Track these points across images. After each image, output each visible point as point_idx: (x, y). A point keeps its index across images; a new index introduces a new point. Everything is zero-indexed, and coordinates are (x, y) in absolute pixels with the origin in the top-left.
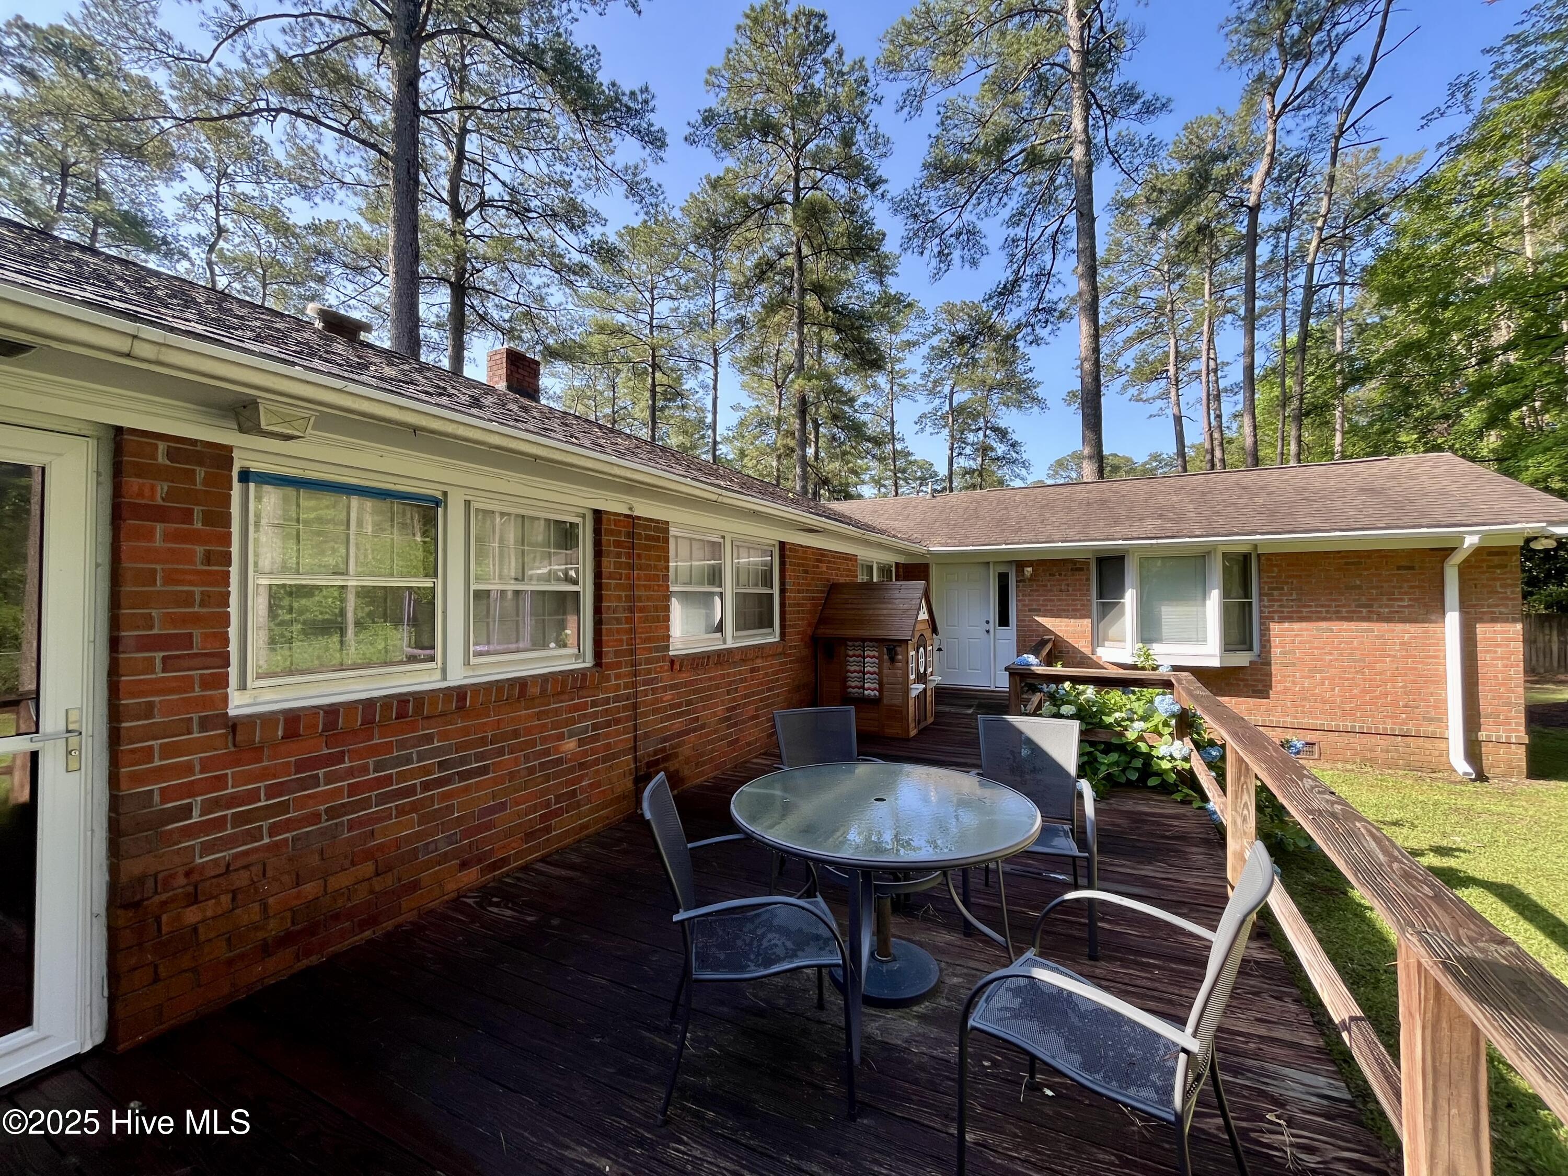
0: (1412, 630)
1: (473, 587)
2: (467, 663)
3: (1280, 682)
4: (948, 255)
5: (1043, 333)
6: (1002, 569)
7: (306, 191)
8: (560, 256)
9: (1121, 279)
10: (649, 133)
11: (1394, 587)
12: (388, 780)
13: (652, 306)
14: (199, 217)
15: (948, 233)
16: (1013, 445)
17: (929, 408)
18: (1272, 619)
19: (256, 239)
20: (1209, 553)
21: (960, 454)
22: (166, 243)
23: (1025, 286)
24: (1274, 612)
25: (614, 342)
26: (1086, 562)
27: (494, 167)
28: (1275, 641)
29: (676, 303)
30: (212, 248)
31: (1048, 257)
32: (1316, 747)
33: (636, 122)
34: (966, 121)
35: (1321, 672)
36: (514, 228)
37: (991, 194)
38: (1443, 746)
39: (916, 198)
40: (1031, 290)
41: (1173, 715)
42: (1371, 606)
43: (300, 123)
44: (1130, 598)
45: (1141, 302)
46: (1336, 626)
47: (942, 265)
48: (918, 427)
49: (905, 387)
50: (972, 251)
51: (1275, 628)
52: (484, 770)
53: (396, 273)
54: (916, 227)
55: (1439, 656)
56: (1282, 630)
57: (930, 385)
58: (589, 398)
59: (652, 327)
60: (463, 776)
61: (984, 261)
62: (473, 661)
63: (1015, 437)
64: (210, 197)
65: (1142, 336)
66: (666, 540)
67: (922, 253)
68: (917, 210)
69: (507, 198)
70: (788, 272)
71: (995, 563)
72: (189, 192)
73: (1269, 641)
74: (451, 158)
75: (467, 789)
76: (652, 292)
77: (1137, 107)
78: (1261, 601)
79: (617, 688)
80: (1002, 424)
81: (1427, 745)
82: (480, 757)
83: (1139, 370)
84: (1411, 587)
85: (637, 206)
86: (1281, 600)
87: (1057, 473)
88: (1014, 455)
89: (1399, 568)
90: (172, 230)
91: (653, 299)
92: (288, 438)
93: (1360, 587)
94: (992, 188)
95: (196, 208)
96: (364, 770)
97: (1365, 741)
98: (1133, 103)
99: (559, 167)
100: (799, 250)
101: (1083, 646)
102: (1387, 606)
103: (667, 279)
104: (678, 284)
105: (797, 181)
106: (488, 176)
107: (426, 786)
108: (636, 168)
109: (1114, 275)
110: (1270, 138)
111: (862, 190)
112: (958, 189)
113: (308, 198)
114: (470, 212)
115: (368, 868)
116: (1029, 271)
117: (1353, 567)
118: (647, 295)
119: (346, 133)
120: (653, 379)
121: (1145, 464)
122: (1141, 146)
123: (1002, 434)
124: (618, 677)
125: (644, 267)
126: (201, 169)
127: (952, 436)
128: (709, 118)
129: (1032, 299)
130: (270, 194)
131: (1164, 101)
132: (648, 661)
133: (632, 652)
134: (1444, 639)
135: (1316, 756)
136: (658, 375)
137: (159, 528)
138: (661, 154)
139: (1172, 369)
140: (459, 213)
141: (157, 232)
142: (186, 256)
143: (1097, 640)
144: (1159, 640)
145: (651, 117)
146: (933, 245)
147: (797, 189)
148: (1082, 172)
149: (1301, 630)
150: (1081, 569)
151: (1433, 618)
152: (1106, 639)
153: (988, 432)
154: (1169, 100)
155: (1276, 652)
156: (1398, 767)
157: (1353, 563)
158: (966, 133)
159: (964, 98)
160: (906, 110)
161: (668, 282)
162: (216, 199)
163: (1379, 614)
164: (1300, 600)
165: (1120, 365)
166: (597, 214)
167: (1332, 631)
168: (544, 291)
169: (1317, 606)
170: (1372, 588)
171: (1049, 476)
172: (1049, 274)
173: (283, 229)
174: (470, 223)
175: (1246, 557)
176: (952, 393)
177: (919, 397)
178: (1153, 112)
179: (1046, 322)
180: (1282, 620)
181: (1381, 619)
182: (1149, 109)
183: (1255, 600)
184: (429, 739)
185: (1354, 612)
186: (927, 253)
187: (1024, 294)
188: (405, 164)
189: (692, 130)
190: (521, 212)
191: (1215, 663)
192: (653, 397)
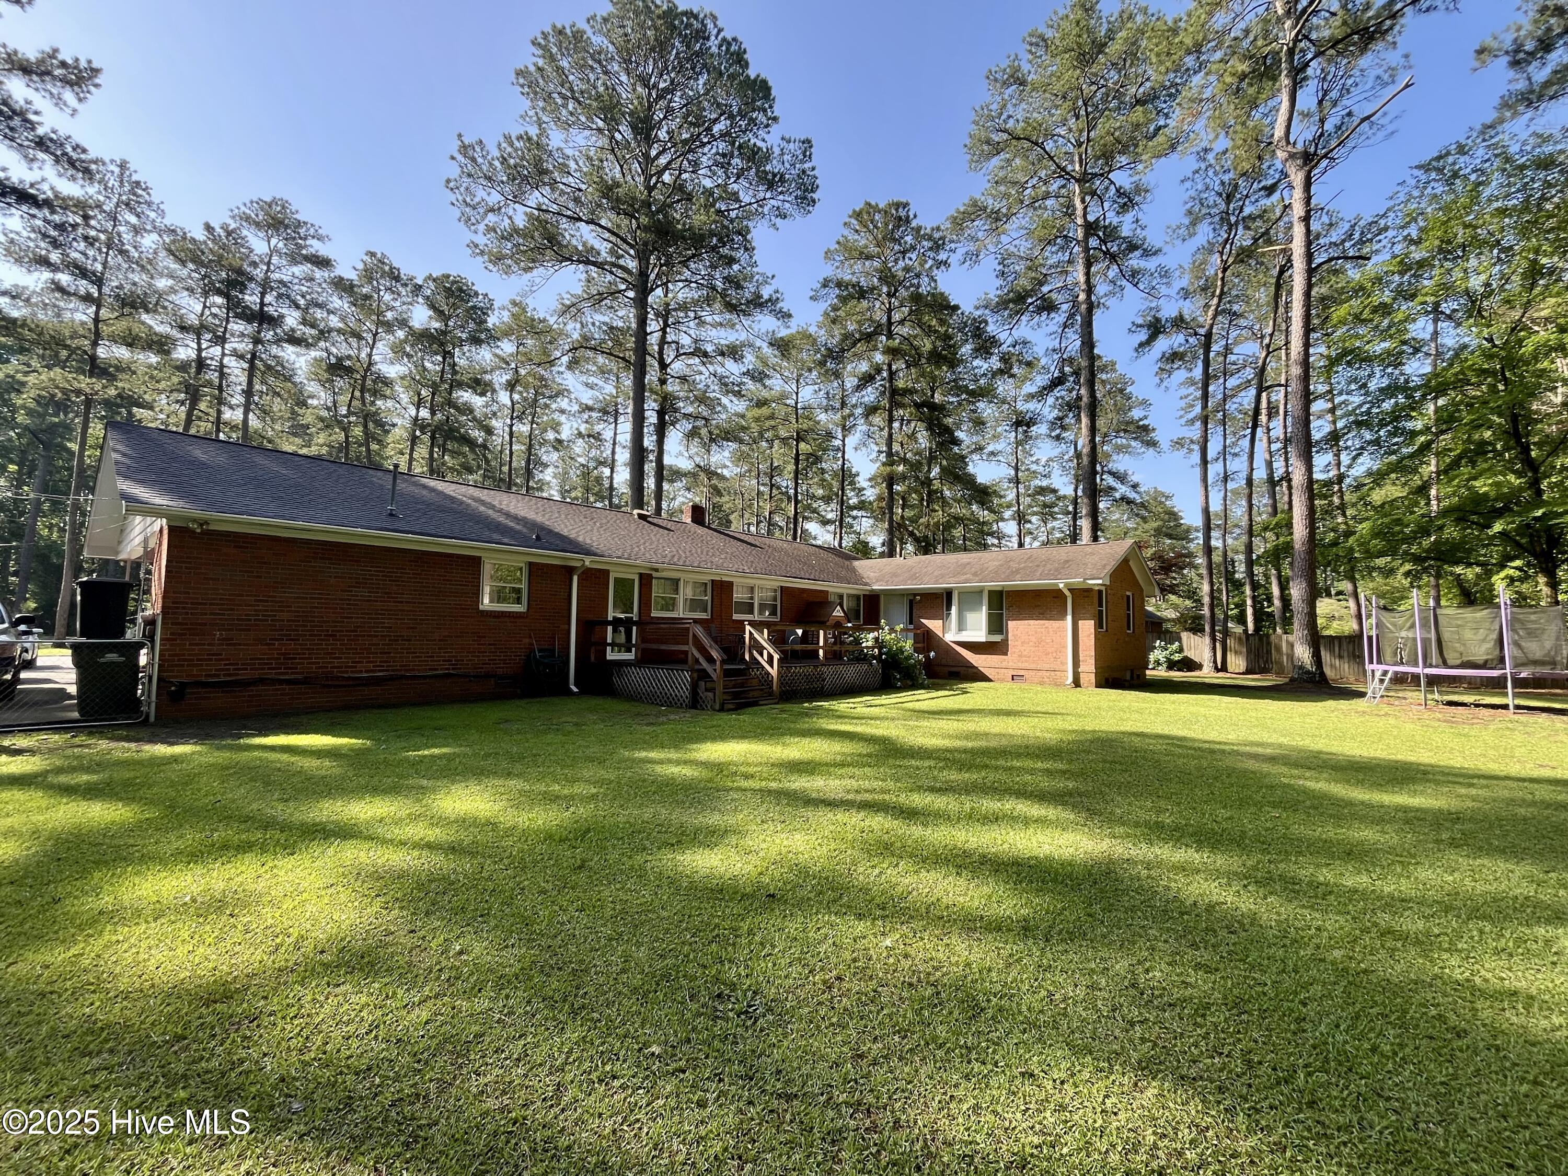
0: (1056, 624)
3: (1012, 648)
6: (910, 597)
13: (797, 393)
18: (1010, 620)
20: (983, 591)
24: (1010, 616)
26: (942, 594)
28: (1011, 630)
32: (1024, 677)
35: (1026, 643)
38: (1066, 674)
42: (1044, 614)
44: (954, 610)
46: (1032, 622)
55: (1065, 635)
56: (1013, 624)
59: (797, 409)
66: (732, 587)
73: (1008, 630)
76: (797, 381)
78: (1006, 611)
81: (1060, 674)
84: (1055, 606)
86: (1013, 611)
91: (798, 388)
93: (1040, 606)
97: (1041, 674)
101: (940, 633)
114: (671, 363)
117: (1038, 597)
118: (794, 385)
120: (797, 450)
128: (826, 283)
134: (1067, 627)
135: (1024, 681)
136: (802, 446)
140: (664, 366)
143: (945, 629)
144: (965, 630)
148: (1084, 311)
149: (1021, 624)
150: (939, 597)
151: (1063, 618)
155: (1010, 634)
156: (1051, 683)
157: (1038, 595)
163: (1046, 617)
164: (1019, 612)
169: (1025, 613)
175: (1000, 593)
180: (1014, 620)
181: (1047, 619)
183: (1003, 612)
188: (639, 367)
189: (814, 294)
191: (983, 639)
192: (797, 464)
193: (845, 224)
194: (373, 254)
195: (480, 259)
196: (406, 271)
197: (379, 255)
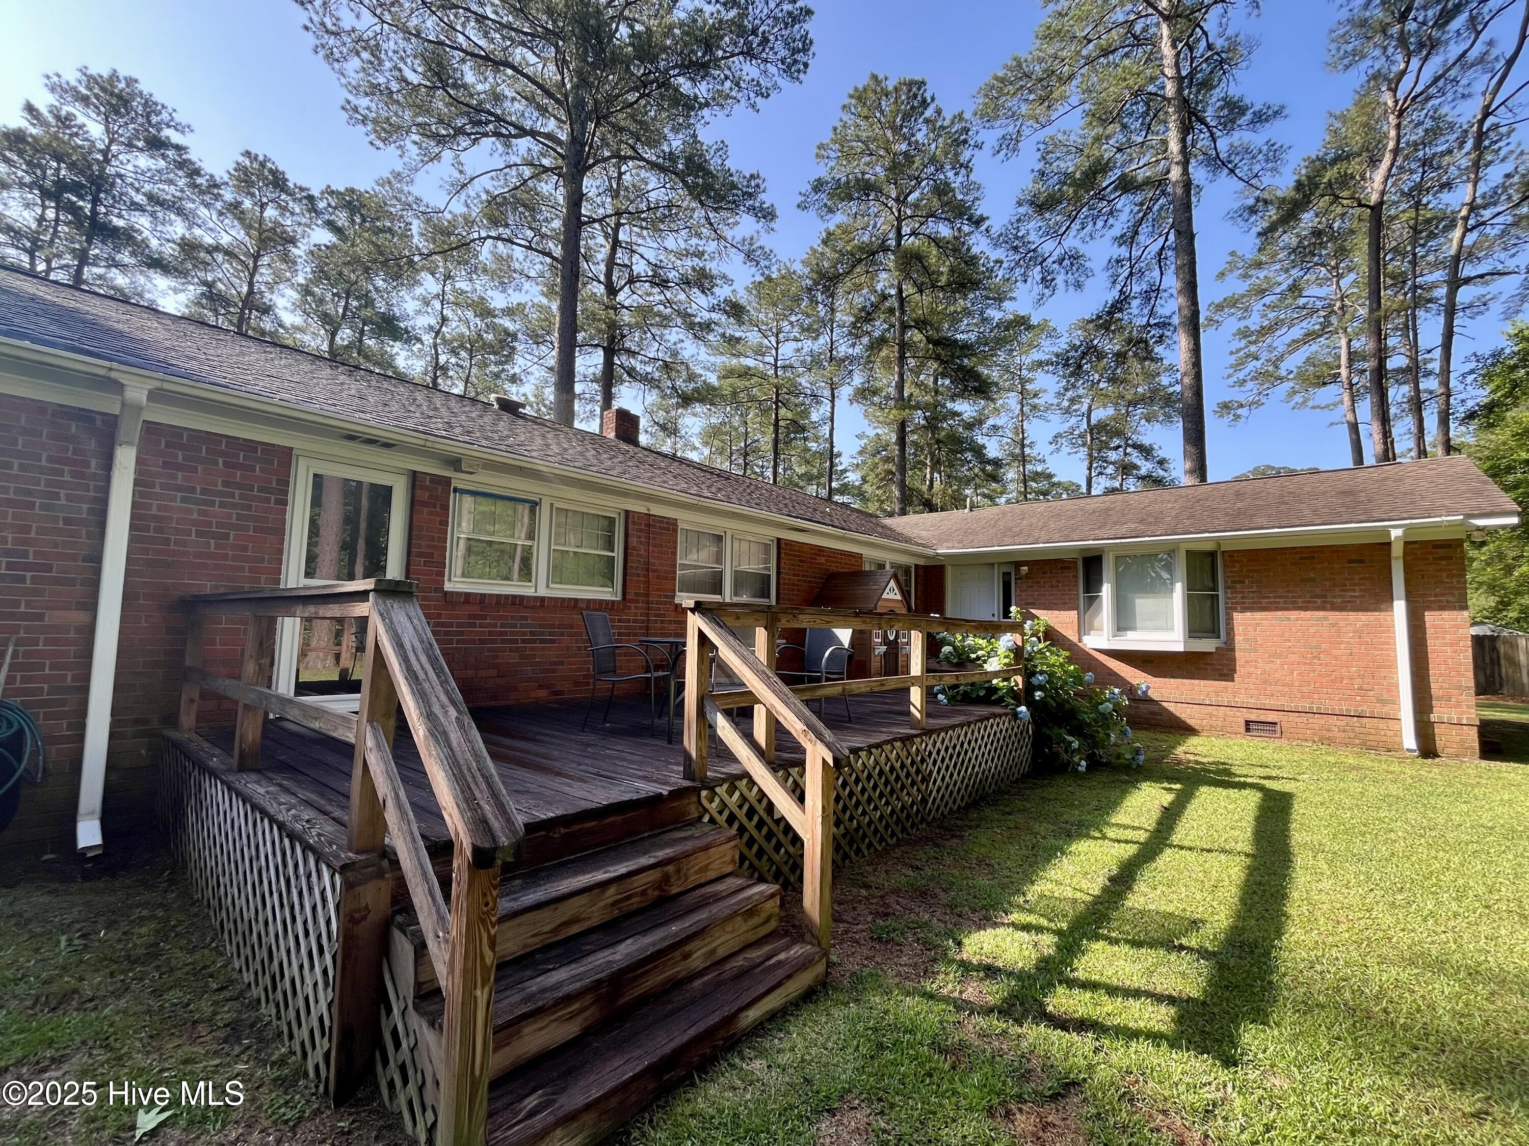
0: (1364, 618)
1: (553, 547)
2: (548, 586)
3: (1243, 666)
4: (1053, 279)
6: (1005, 569)
7: (503, 287)
8: (690, 315)
9: (1279, 279)
10: (762, 209)
11: (1346, 579)
12: (505, 633)
13: (777, 349)
14: (429, 310)
15: (1050, 260)
16: (1161, 462)
17: (1065, 427)
18: (1235, 610)
19: (467, 322)
20: (1174, 551)
21: (1101, 473)
22: (407, 332)
23: (1135, 303)
24: (1237, 603)
25: (741, 384)
26: (1074, 562)
27: (641, 250)
28: (1238, 629)
29: (800, 344)
30: (437, 333)
31: (1156, 273)
32: (1278, 727)
33: (751, 202)
34: (1069, 153)
35: (1280, 656)
36: (657, 296)
37: (1095, 220)
38: (1397, 727)
39: (1014, 232)
40: (1141, 307)
41: (1011, 650)
42: (1325, 596)
43: (500, 243)
44: (1106, 591)
46: (1293, 615)
47: (1046, 291)
48: (1053, 447)
49: (1034, 407)
50: (1076, 275)
51: (1238, 618)
52: (553, 641)
53: (560, 348)
54: (1017, 257)
55: (1391, 643)
56: (1244, 619)
57: (1066, 404)
58: (726, 433)
59: (776, 367)
60: (543, 641)
61: (1088, 283)
62: (551, 585)
63: (1162, 454)
64: (438, 295)
65: (1310, 337)
66: (675, 531)
67: (1026, 281)
68: (1017, 242)
69: (650, 273)
70: (891, 311)
71: (1000, 564)
72: (424, 293)
73: (1233, 629)
74: (608, 247)
75: (544, 648)
76: (777, 336)
77: (1248, 116)
78: (1226, 593)
79: (636, 615)
80: (1146, 441)
81: (1381, 726)
82: (551, 634)
83: (1303, 375)
84: (1362, 579)
85: (754, 269)
86: (1243, 592)
88: (1162, 473)
89: (1350, 561)
90: (411, 323)
91: (778, 343)
92: (471, 473)
93: (1313, 580)
94: (1095, 212)
95: (427, 303)
96: (496, 626)
97: (1323, 722)
98: (1243, 114)
99: (694, 241)
100: (900, 291)
101: (1072, 635)
102: (1339, 596)
103: (791, 323)
104: (801, 326)
105: (899, 230)
106: (636, 257)
107: (523, 641)
108: (752, 239)
109: (1271, 275)
110: (1393, 133)
111: (966, 229)
112: (1058, 218)
113: (504, 291)
114: (622, 288)
115: (494, 672)
116: (1136, 288)
117: (1307, 562)
118: (773, 340)
119: (529, 248)
120: (777, 415)
122: (1260, 152)
123: (1146, 451)
124: (636, 608)
125: (771, 315)
126: (433, 274)
127: (1090, 455)
128: (818, 186)
129: (1143, 316)
130: (479, 288)
131: (1276, 109)
132: (658, 603)
133: (647, 595)
134: (1394, 626)
135: (1278, 735)
136: (783, 412)
137: (425, 510)
138: (772, 225)
139: (1344, 372)
140: (612, 291)
141: (402, 325)
142: (419, 340)
143: (1083, 628)
144: (1133, 629)
145: (762, 197)
146: (1036, 273)
147: (899, 236)
148: (1179, 191)
149: (1261, 619)
150: (1069, 568)
151: (1383, 606)
152: (1091, 628)
153: (1129, 450)
154: (1282, 107)
155: (1239, 639)
156: (1354, 745)
157: (1306, 558)
158: (1070, 164)
159: (1065, 133)
160: (1003, 153)
161: (793, 326)
162: (442, 297)
163: (1332, 604)
164: (1260, 592)
166: (724, 277)
167: (1289, 619)
168: (679, 346)
169: (1275, 597)
170: (1326, 580)
172: (1158, 290)
173: (484, 312)
174: (621, 297)
175: (1212, 555)
176: (1090, 410)
177: (1051, 417)
178: (1267, 120)
180: (1244, 610)
181: (1334, 608)
182: (1260, 118)
183: (1221, 593)
184: (526, 618)
185: (1309, 602)
186: (1030, 280)
187: (1135, 311)
188: (569, 265)
189: (803, 198)
190: (662, 283)
191: (1180, 648)
192: (776, 431)
193: (844, 107)
194: (247, 154)
195: (361, 128)
196: (294, 178)
197: (261, 158)
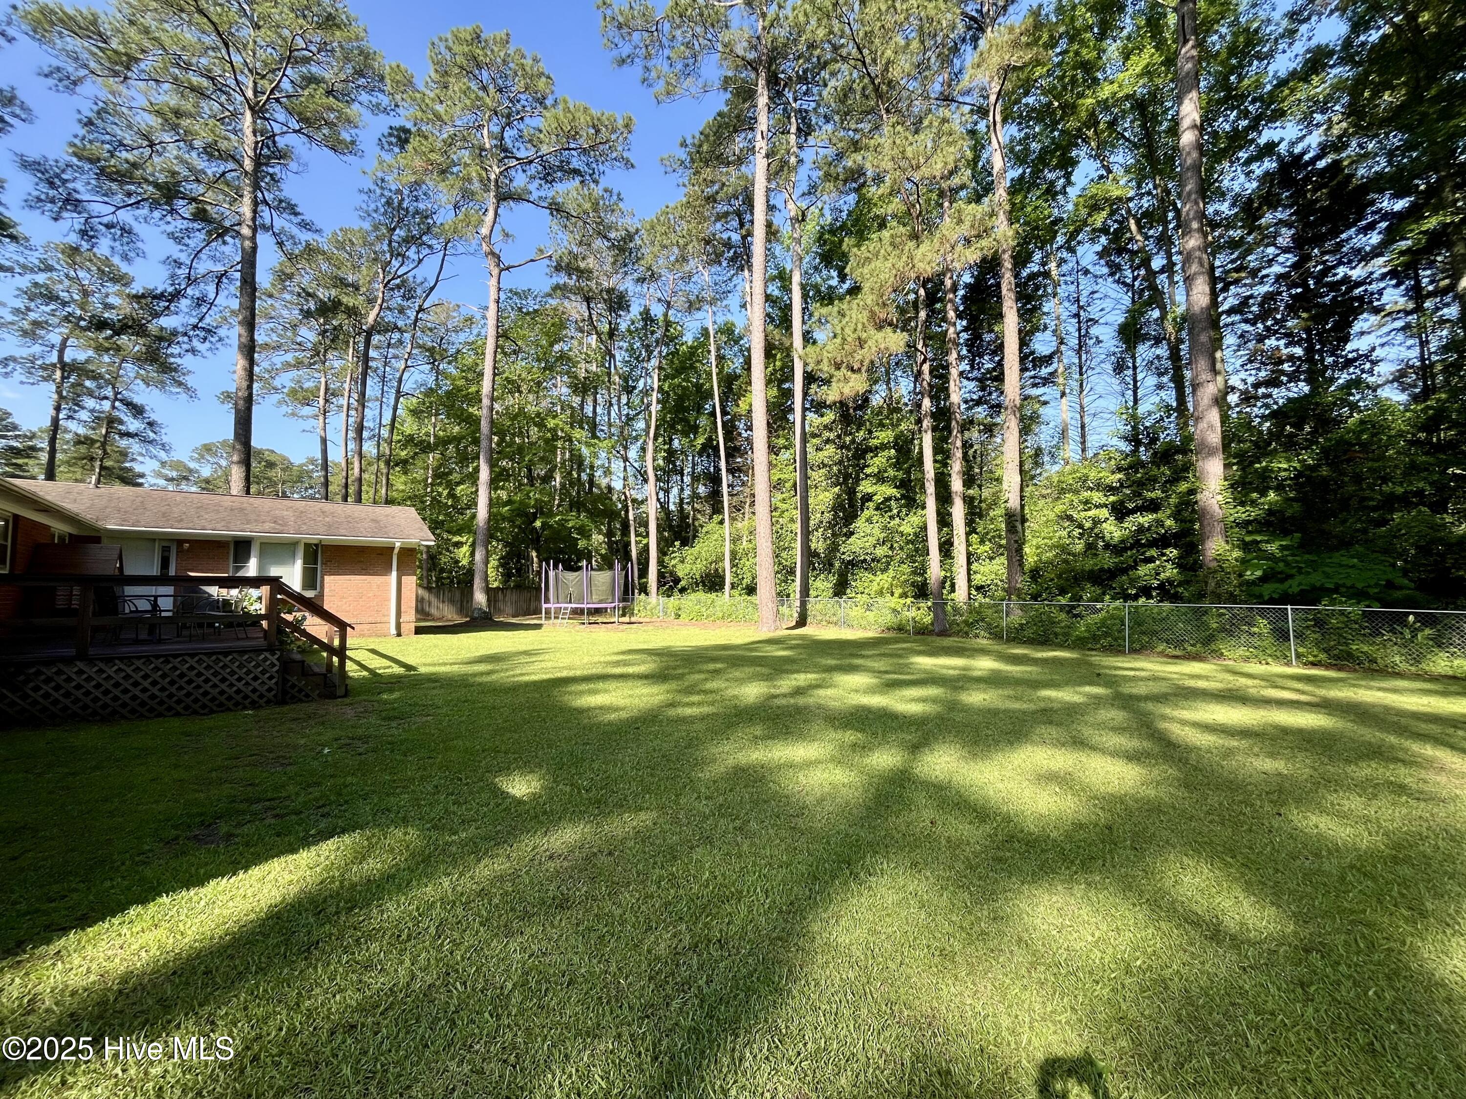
3: (328, 604)
5: (201, 347)
6: (165, 544)
11: (376, 562)
16: (151, 424)
20: (298, 542)
26: (227, 543)
35: (345, 598)
42: (367, 570)
44: (253, 564)
45: (299, 339)
46: (352, 578)
50: (126, 248)
63: (153, 417)
71: (161, 540)
73: (324, 585)
80: (137, 400)
81: (382, 625)
83: (293, 392)
86: (328, 566)
87: (203, 457)
88: (151, 435)
89: (377, 556)
93: (363, 562)
97: (361, 627)
102: (372, 570)
117: (361, 553)
121: (301, 466)
123: (137, 410)
129: (192, 316)
150: (224, 547)
153: (117, 404)
155: (326, 590)
163: (369, 573)
164: (336, 565)
165: (277, 383)
169: (345, 569)
170: (368, 562)
171: (192, 459)
176: (63, 345)
179: (205, 339)
183: (319, 565)
185: (360, 572)
